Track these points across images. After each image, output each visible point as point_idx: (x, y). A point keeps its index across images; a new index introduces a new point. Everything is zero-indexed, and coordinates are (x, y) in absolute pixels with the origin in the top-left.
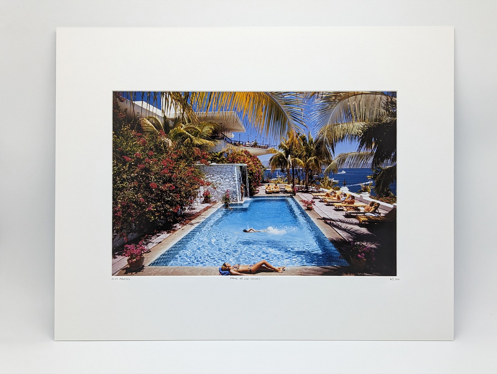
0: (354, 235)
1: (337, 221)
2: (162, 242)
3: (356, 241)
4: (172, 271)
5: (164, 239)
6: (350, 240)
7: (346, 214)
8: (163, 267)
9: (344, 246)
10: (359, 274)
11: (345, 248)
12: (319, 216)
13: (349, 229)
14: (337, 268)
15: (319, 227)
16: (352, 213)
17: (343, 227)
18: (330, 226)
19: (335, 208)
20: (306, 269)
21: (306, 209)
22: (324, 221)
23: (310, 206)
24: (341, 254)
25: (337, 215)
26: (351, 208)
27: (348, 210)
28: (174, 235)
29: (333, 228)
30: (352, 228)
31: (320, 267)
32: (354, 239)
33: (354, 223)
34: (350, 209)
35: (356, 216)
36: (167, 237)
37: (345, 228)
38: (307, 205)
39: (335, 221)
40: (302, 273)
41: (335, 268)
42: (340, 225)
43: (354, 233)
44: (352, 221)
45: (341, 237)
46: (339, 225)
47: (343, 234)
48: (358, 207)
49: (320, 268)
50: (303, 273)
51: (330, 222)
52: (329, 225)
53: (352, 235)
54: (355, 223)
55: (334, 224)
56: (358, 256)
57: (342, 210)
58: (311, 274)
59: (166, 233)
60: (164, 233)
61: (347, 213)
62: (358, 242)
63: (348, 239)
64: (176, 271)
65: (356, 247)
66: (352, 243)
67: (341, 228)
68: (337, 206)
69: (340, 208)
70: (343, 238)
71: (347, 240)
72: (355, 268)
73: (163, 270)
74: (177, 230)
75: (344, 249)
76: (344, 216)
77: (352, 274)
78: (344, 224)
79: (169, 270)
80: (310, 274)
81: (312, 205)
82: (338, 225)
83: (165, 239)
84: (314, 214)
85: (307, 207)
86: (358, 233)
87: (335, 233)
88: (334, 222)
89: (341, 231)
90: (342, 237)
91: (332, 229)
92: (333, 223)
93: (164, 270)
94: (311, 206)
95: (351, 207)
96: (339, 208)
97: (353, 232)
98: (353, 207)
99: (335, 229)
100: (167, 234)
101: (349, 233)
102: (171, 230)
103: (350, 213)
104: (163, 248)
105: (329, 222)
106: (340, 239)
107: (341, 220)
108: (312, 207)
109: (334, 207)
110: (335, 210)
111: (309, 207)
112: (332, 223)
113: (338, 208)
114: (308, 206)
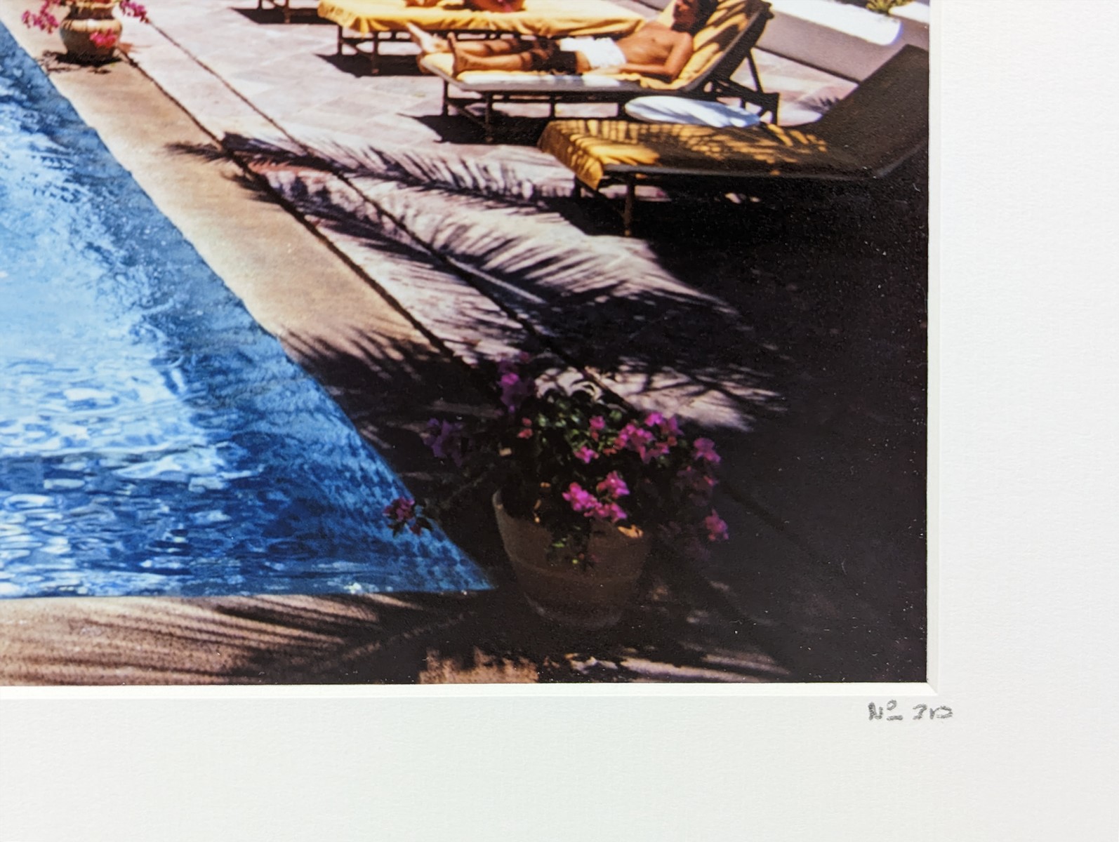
0: (527, 305)
1: (364, 171)
3: (549, 364)
6: (494, 349)
7: (447, 100)
9: (440, 405)
10: (579, 665)
11: (446, 426)
12: (183, 120)
13: (477, 250)
14: (371, 617)
15: (189, 225)
16: (508, 95)
17: (421, 227)
18: (300, 218)
19: (343, 40)
20: (73, 625)
21: (60, 58)
22: (232, 168)
23: (91, 24)
24: (413, 485)
25: (357, 109)
26: (496, 45)
27: (462, 66)
29: (322, 238)
30: (506, 244)
31: (216, 600)
32: (528, 342)
33: (527, 192)
34: (490, 52)
35: (542, 123)
37: (441, 240)
38: (60, 13)
39: (349, 170)
40: (36, 660)
41: (353, 612)
42: (397, 212)
43: (531, 286)
44: (504, 171)
45: (402, 328)
46: (381, 212)
47: (427, 293)
48: (565, 34)
49: (208, 614)
50: (54, 661)
51: (299, 186)
52: (289, 208)
53: (506, 302)
54: (537, 192)
55: (336, 199)
56: (568, 505)
57: (410, 66)
58: (129, 671)
61: (454, 92)
62: (563, 369)
63: (470, 345)
65: (552, 418)
66: (509, 380)
67: (406, 240)
68: (356, 25)
69: (386, 49)
70: (427, 334)
71: (459, 350)
72: (541, 610)
75: (436, 432)
76: (426, 120)
77: (510, 670)
78: (435, 200)
80: (119, 672)
81: (116, 12)
82: (371, 211)
84: (135, 99)
85: (71, 36)
86: (562, 287)
87: (344, 285)
88: (334, 184)
89: (403, 267)
90: (417, 325)
91: (321, 248)
92: (324, 193)
94: (105, 25)
95: (499, 32)
96: (376, 40)
97: (518, 278)
98: (517, 34)
99: (345, 243)
101: (485, 289)
103: (488, 96)
105: (281, 177)
106: (395, 344)
107: (397, 166)
108: (118, 32)
109: (326, 39)
110: (338, 60)
111: (86, 34)
112: (312, 188)
113: (367, 47)
114: (78, 25)
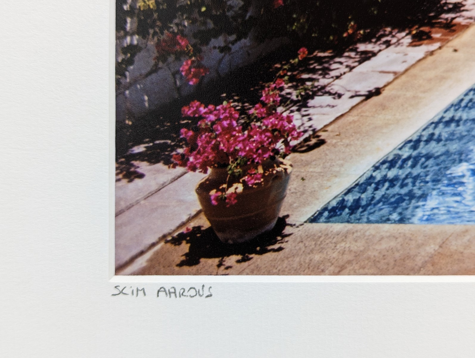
2: (385, 93)
4: (431, 248)
5: (397, 75)
8: (386, 227)
28: (447, 52)
36: (413, 66)
59: (408, 40)
60: (398, 43)
64: (453, 248)
73: (384, 245)
74: (467, 27)
79: (419, 246)
83: (403, 78)
93: (393, 244)
100: (411, 45)
102: (432, 25)
104: (387, 125)
